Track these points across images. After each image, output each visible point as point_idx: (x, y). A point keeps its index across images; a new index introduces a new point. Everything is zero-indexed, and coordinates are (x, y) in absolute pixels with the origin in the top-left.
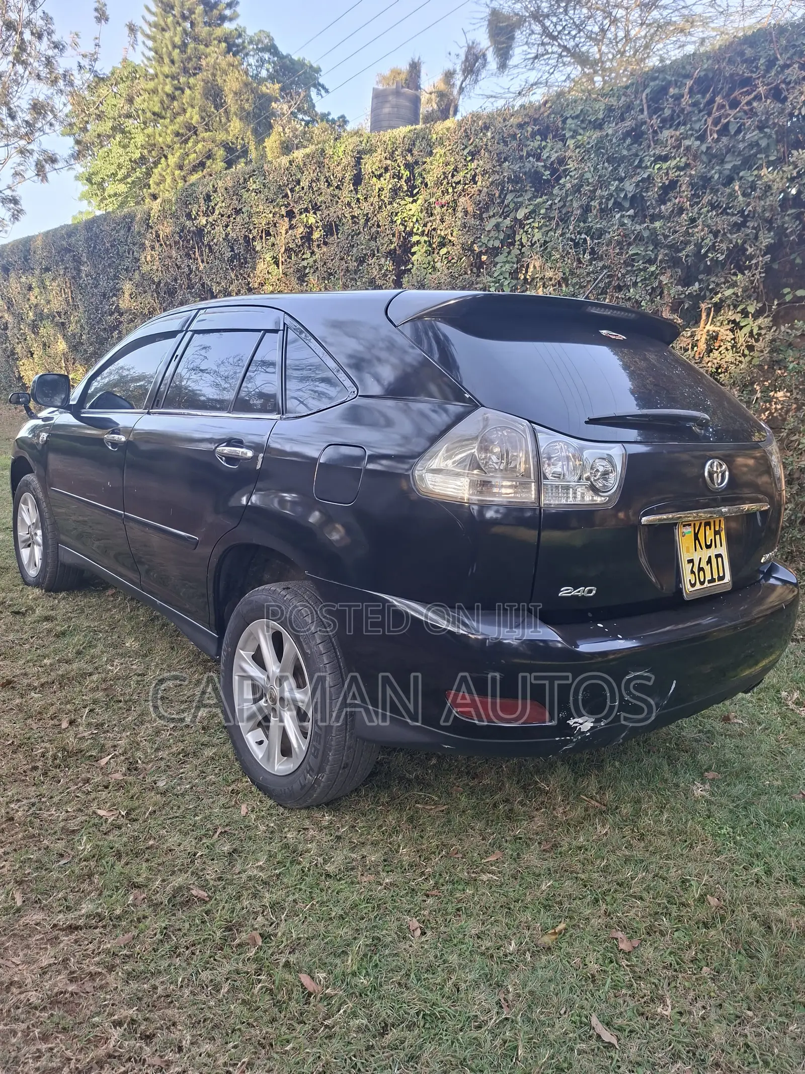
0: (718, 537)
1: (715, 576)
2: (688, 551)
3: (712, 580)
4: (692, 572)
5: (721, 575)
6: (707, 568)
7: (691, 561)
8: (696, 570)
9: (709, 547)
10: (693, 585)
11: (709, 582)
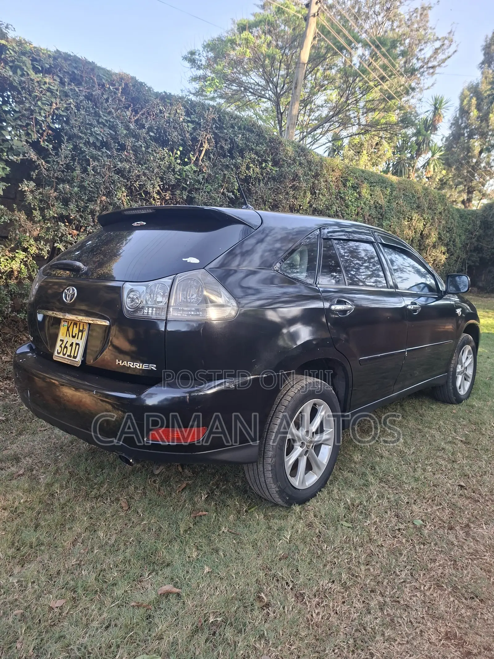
0: (80, 334)
1: (72, 355)
2: (63, 335)
3: (70, 356)
4: (61, 346)
5: (75, 355)
6: (69, 348)
7: (62, 341)
8: (63, 346)
9: (74, 337)
10: (59, 353)
11: (68, 356)
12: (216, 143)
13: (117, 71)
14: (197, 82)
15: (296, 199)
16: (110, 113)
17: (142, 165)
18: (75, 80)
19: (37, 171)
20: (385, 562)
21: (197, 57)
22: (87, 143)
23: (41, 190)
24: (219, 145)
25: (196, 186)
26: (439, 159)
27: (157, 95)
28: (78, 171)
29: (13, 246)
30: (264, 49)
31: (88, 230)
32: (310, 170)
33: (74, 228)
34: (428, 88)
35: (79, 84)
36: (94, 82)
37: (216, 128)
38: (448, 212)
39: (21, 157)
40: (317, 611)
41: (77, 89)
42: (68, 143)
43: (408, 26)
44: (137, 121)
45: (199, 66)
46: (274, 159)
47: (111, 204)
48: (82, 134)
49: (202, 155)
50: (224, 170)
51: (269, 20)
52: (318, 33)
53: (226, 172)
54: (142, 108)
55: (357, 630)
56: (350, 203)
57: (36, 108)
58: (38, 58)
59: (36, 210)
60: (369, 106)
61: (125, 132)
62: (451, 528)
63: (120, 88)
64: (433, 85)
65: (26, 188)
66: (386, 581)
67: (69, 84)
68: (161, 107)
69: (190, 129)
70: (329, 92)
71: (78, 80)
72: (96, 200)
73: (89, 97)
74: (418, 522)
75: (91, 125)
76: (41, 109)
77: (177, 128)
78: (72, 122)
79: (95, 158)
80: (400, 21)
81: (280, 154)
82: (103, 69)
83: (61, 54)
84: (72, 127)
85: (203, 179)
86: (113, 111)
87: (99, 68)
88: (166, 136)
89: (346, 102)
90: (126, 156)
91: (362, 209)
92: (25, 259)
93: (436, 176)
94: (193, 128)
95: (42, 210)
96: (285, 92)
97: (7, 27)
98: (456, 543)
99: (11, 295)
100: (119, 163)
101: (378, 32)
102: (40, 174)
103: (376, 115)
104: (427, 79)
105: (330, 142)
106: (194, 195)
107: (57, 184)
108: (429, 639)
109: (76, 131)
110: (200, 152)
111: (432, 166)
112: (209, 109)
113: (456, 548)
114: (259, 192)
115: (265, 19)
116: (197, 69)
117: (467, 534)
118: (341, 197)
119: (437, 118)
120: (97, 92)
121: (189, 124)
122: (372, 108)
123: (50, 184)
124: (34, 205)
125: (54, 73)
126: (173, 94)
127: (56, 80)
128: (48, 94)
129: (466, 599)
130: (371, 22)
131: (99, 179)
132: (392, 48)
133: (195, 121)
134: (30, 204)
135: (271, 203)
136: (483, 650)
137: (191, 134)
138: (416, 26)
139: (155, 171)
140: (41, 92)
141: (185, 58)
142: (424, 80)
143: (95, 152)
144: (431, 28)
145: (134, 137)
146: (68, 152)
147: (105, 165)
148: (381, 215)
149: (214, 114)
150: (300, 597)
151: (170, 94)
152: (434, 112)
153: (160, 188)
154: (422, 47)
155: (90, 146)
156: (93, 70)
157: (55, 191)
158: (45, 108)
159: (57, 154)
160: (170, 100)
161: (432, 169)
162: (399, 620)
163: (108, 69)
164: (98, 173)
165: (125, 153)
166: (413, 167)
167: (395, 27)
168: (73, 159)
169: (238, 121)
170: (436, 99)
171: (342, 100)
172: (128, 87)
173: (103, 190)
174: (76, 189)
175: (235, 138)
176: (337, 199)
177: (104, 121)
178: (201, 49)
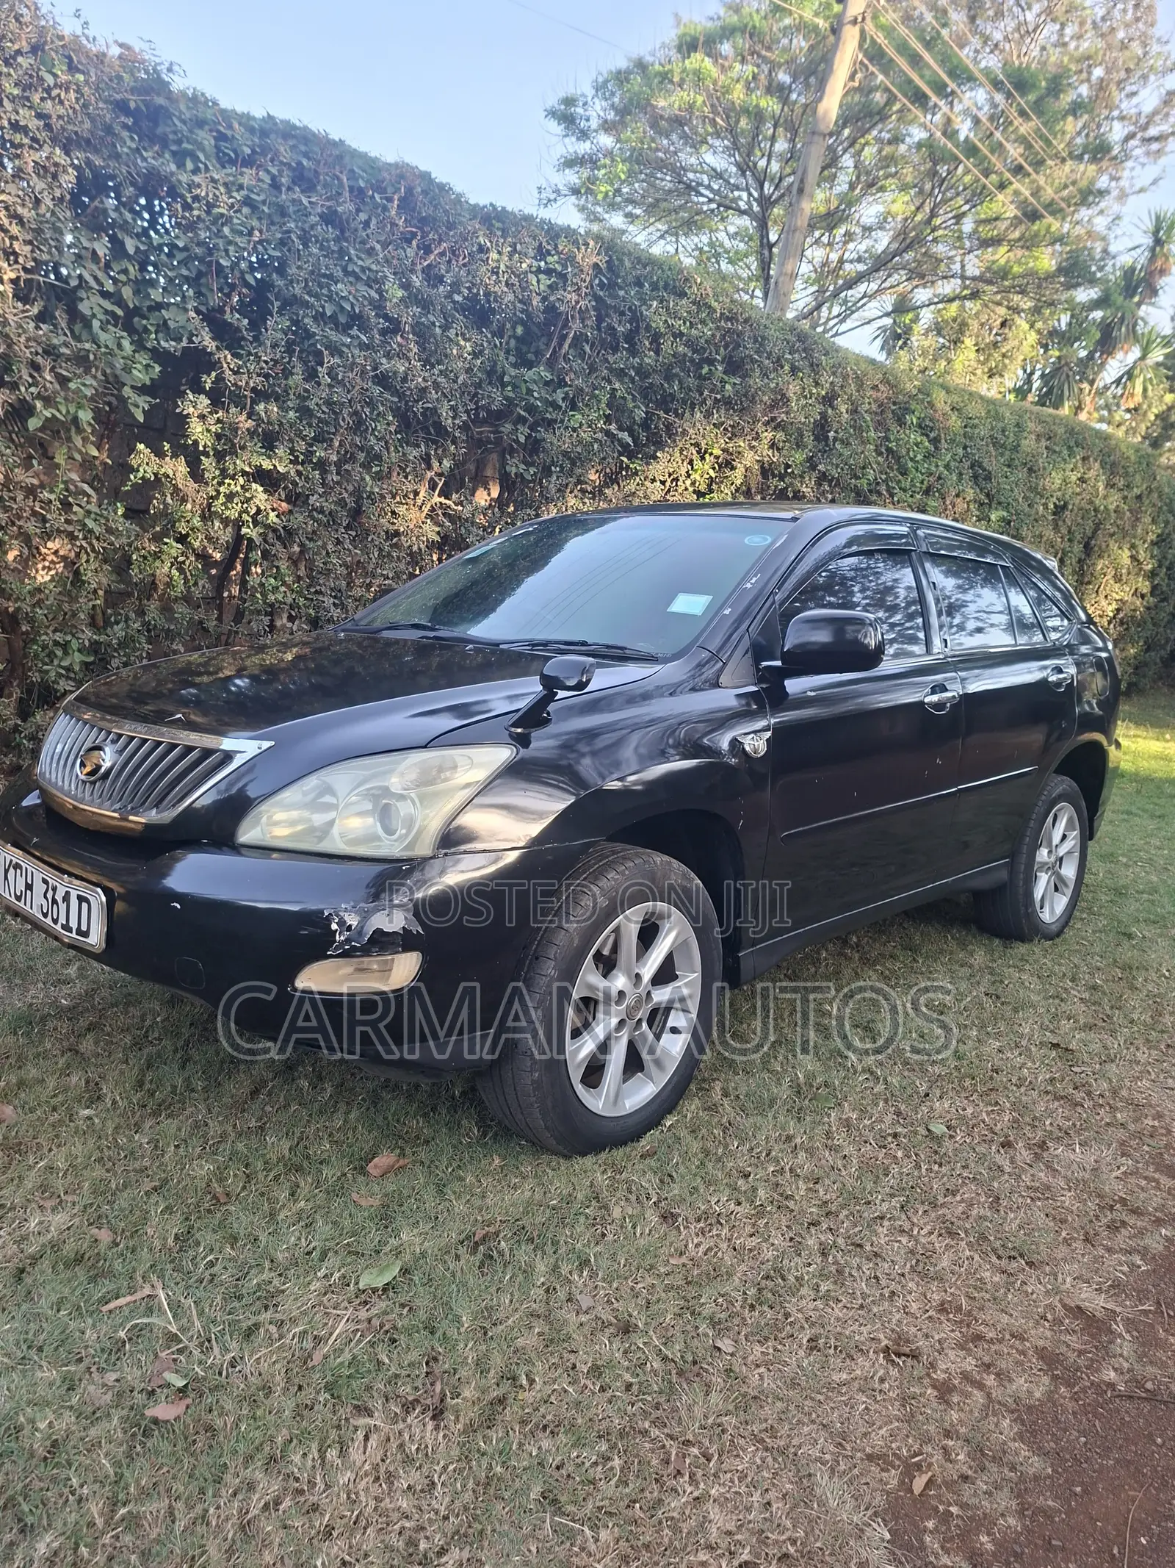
12: (600, 319)
13: (390, 159)
14: (576, 169)
15: (778, 449)
16: (371, 252)
17: (433, 366)
18: (304, 180)
19: (214, 374)
20: (850, 1182)
21: (580, 110)
22: (319, 317)
23: (220, 414)
24: (604, 325)
25: (548, 415)
26: (1158, 364)
27: (475, 211)
28: (298, 378)
29: (158, 529)
30: (738, 94)
31: (311, 502)
32: (817, 384)
33: (283, 497)
34: (1141, 190)
35: (309, 188)
36: (341, 185)
37: (601, 285)
38: (1160, 497)
39: (184, 343)
40: (696, 1241)
41: (305, 201)
42: (282, 315)
43: (1103, 36)
44: (427, 270)
45: (582, 131)
46: (731, 357)
47: (361, 449)
48: (311, 296)
49: (566, 346)
50: (613, 379)
51: (754, 27)
52: (861, 62)
53: (617, 385)
54: (440, 241)
55: (767, 1277)
56: (910, 464)
57: (221, 242)
58: (229, 133)
59: (207, 456)
60: (986, 231)
61: (400, 293)
62: (1007, 1145)
63: (396, 197)
64: (1155, 182)
65: (191, 410)
66: (845, 1212)
67: (289, 189)
68: (481, 240)
69: (542, 287)
70: (888, 196)
71: (310, 180)
72: (332, 440)
73: (330, 218)
74: (939, 1128)
75: (330, 277)
76: (230, 243)
77: (513, 285)
78: (292, 270)
79: (335, 350)
80: (1082, 24)
81: (745, 347)
82: (364, 156)
83: (276, 124)
84: (291, 282)
85: (563, 399)
86: (378, 247)
87: (355, 154)
88: (489, 302)
89: (929, 222)
90: (399, 345)
91: (940, 478)
92: (181, 559)
93: (1150, 407)
94: (550, 287)
95: (220, 456)
96: (783, 195)
97: (170, 70)
98: (1007, 1169)
99: (149, 631)
100: (384, 361)
101: (1024, 50)
102: (220, 379)
103: (1001, 255)
104: (1143, 165)
105: (887, 315)
106: (542, 433)
107: (254, 402)
108: (905, 1307)
109: (297, 290)
110: (563, 338)
111: (1139, 383)
112: (587, 244)
113: (1006, 1177)
114: (691, 431)
115: (746, 26)
116: (578, 139)
117: (1037, 1157)
118: (889, 450)
119: (1159, 263)
120: (346, 207)
121: (542, 276)
122: (992, 239)
123: (238, 400)
124: (205, 447)
125: (260, 166)
126: (509, 209)
127: (262, 181)
128: (246, 210)
129: (999, 1258)
130: (1009, 24)
131: (339, 395)
132: (1048, 95)
133: (555, 270)
134: (196, 443)
135: (717, 457)
136: (1008, 1337)
137: (544, 299)
138: (1121, 34)
139: (460, 380)
140: (232, 206)
141: (552, 113)
142: (1133, 169)
143: (334, 336)
144: (1159, 40)
145: (418, 303)
146: (280, 335)
147: (354, 363)
148: (988, 495)
149: (598, 254)
150: (669, 1217)
151: (504, 208)
152: (1153, 250)
153: (469, 416)
154: (1134, 88)
155: (325, 323)
156: (340, 158)
157: (249, 417)
158: (238, 240)
159: (256, 338)
160: (503, 223)
161: (1139, 389)
162: (854, 1273)
163: (372, 154)
164: (339, 383)
165: (399, 339)
166: (1092, 383)
167: (1067, 39)
168: (290, 351)
169: (651, 272)
170: (1158, 218)
171: (919, 218)
172: (412, 195)
173: (348, 419)
174: (291, 414)
175: (644, 308)
176: (880, 454)
177: (357, 270)
178: (590, 92)
